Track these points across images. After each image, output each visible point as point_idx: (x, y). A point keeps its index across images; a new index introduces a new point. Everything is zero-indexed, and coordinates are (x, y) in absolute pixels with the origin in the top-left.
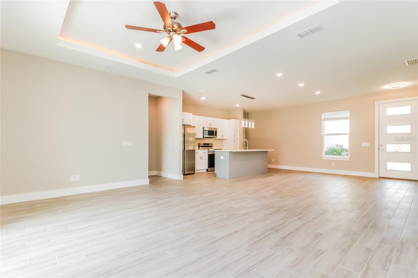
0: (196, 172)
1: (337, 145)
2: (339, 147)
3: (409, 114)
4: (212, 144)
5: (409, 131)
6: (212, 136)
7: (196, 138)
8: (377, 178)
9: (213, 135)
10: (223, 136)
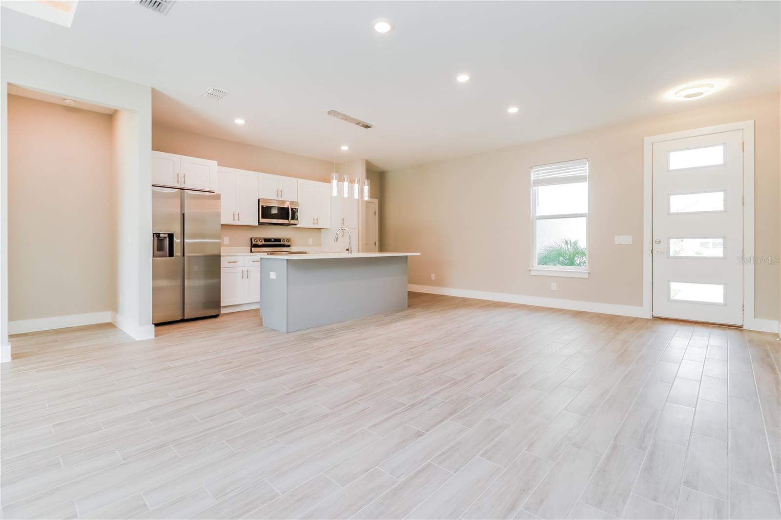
0: (223, 311)
1: (566, 241)
2: (569, 247)
3: (719, 166)
4: (288, 240)
5: (720, 207)
6: (285, 221)
7: (222, 225)
8: (648, 320)
9: (288, 219)
10: (316, 220)
